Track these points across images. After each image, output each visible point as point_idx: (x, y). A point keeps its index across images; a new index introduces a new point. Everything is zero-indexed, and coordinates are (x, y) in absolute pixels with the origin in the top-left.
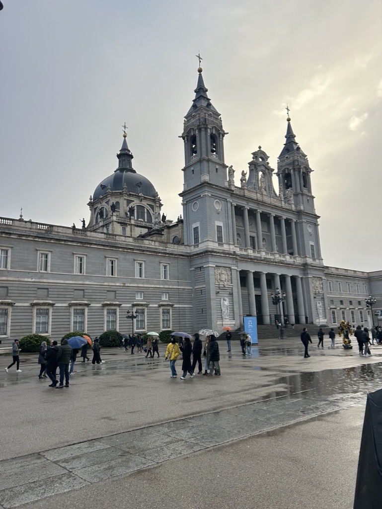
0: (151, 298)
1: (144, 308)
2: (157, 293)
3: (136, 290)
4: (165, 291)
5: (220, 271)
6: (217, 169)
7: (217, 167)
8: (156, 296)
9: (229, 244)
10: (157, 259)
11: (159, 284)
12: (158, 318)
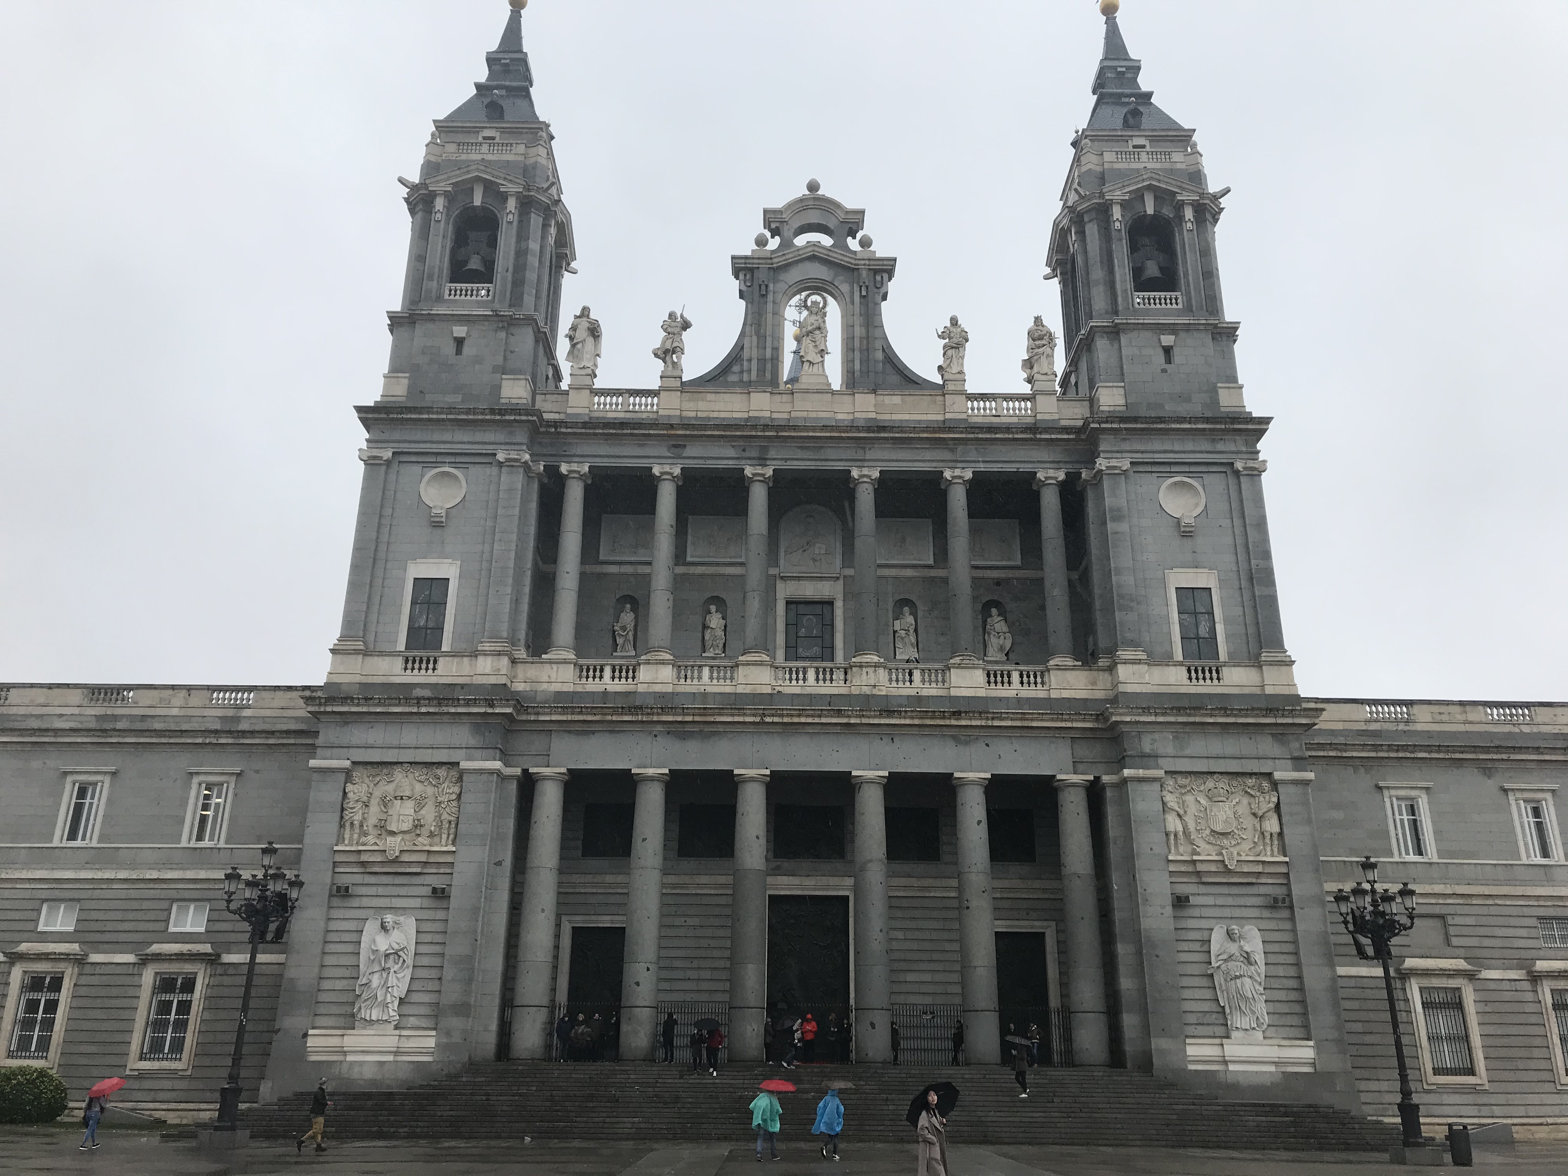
0: (109, 926)
1: (60, 967)
2: (146, 905)
3: (44, 895)
4: (195, 894)
5: (390, 788)
6: (460, 342)
7: (460, 331)
8: (140, 916)
9: (474, 654)
10: (183, 761)
11: (168, 864)
12: (125, 1014)
